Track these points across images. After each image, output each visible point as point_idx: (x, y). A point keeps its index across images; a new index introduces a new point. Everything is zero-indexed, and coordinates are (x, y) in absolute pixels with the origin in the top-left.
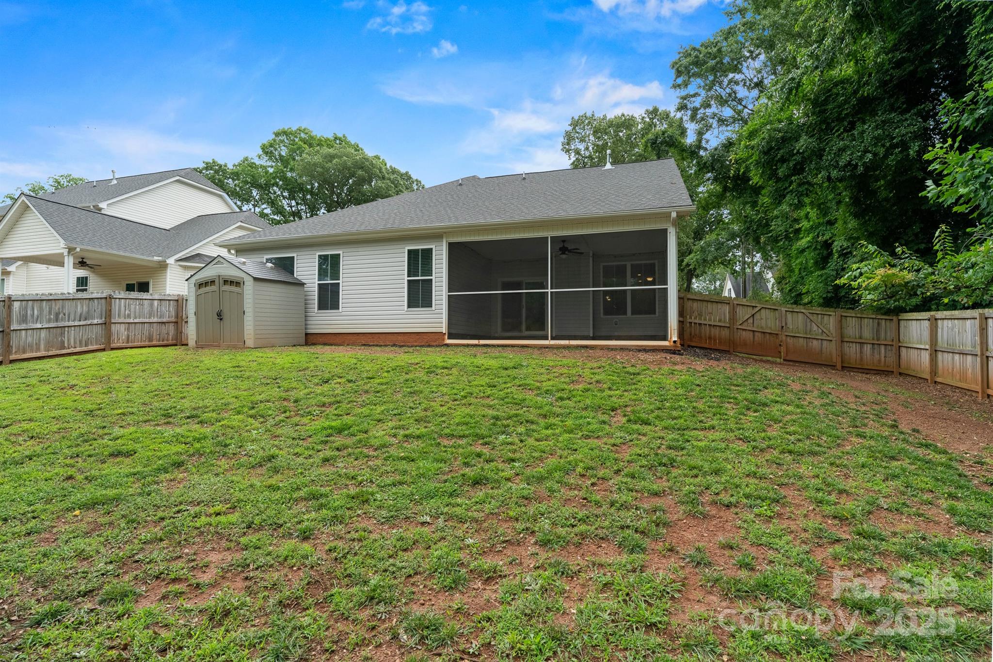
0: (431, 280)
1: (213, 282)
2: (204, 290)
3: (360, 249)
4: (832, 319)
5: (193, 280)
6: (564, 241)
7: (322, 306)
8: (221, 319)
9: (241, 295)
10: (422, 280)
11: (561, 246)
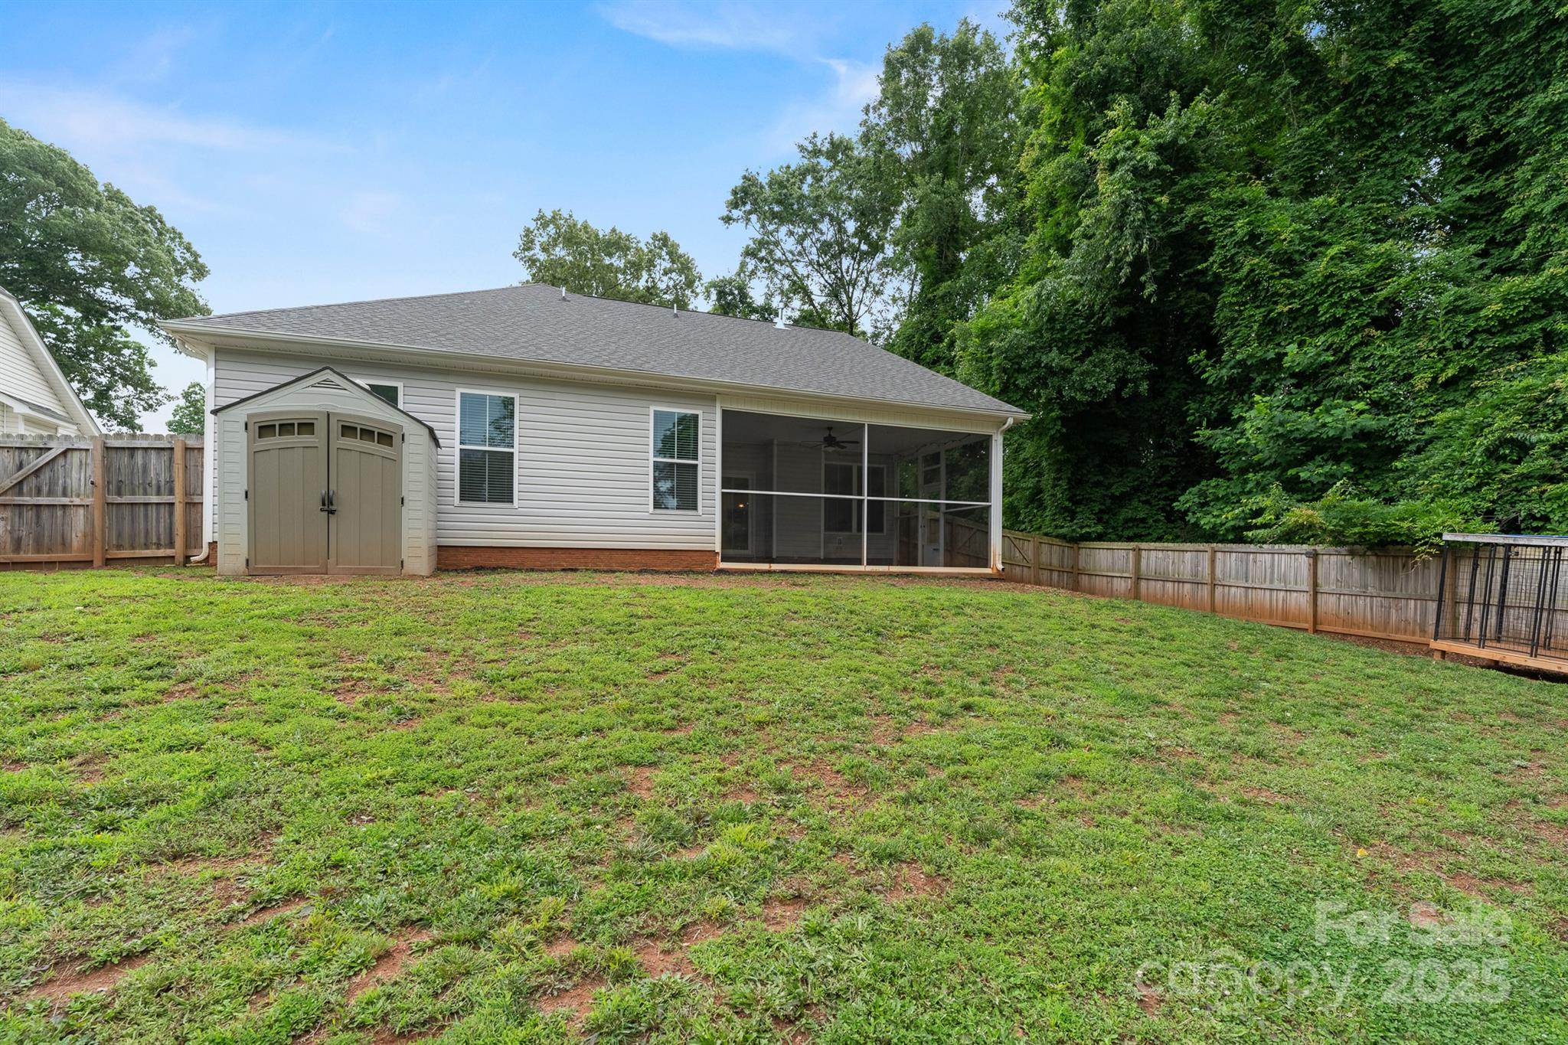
0: (696, 466)
1: (307, 427)
2: (269, 442)
3: (557, 396)
4: (1031, 544)
5: (241, 414)
6: (830, 429)
7: (470, 492)
8: (332, 512)
9: (396, 462)
10: (677, 464)
11: (827, 435)
